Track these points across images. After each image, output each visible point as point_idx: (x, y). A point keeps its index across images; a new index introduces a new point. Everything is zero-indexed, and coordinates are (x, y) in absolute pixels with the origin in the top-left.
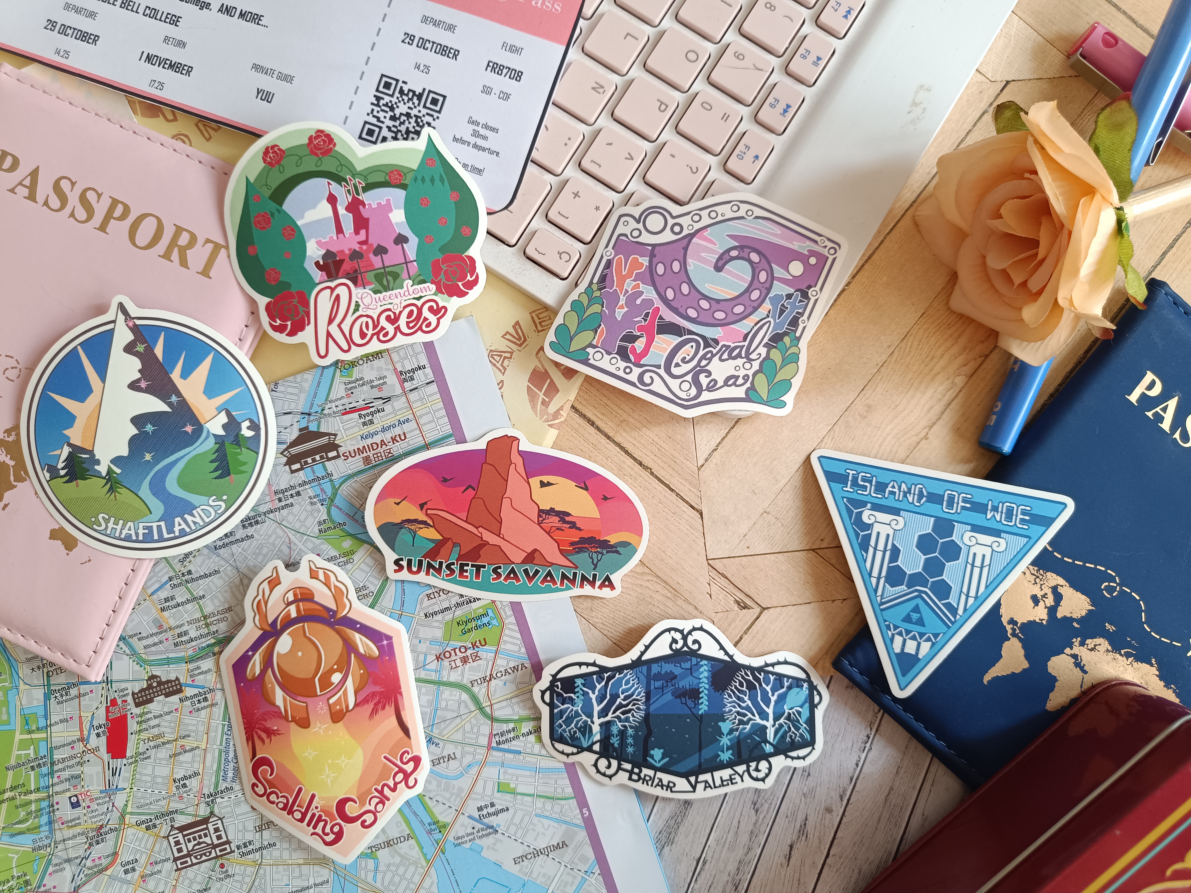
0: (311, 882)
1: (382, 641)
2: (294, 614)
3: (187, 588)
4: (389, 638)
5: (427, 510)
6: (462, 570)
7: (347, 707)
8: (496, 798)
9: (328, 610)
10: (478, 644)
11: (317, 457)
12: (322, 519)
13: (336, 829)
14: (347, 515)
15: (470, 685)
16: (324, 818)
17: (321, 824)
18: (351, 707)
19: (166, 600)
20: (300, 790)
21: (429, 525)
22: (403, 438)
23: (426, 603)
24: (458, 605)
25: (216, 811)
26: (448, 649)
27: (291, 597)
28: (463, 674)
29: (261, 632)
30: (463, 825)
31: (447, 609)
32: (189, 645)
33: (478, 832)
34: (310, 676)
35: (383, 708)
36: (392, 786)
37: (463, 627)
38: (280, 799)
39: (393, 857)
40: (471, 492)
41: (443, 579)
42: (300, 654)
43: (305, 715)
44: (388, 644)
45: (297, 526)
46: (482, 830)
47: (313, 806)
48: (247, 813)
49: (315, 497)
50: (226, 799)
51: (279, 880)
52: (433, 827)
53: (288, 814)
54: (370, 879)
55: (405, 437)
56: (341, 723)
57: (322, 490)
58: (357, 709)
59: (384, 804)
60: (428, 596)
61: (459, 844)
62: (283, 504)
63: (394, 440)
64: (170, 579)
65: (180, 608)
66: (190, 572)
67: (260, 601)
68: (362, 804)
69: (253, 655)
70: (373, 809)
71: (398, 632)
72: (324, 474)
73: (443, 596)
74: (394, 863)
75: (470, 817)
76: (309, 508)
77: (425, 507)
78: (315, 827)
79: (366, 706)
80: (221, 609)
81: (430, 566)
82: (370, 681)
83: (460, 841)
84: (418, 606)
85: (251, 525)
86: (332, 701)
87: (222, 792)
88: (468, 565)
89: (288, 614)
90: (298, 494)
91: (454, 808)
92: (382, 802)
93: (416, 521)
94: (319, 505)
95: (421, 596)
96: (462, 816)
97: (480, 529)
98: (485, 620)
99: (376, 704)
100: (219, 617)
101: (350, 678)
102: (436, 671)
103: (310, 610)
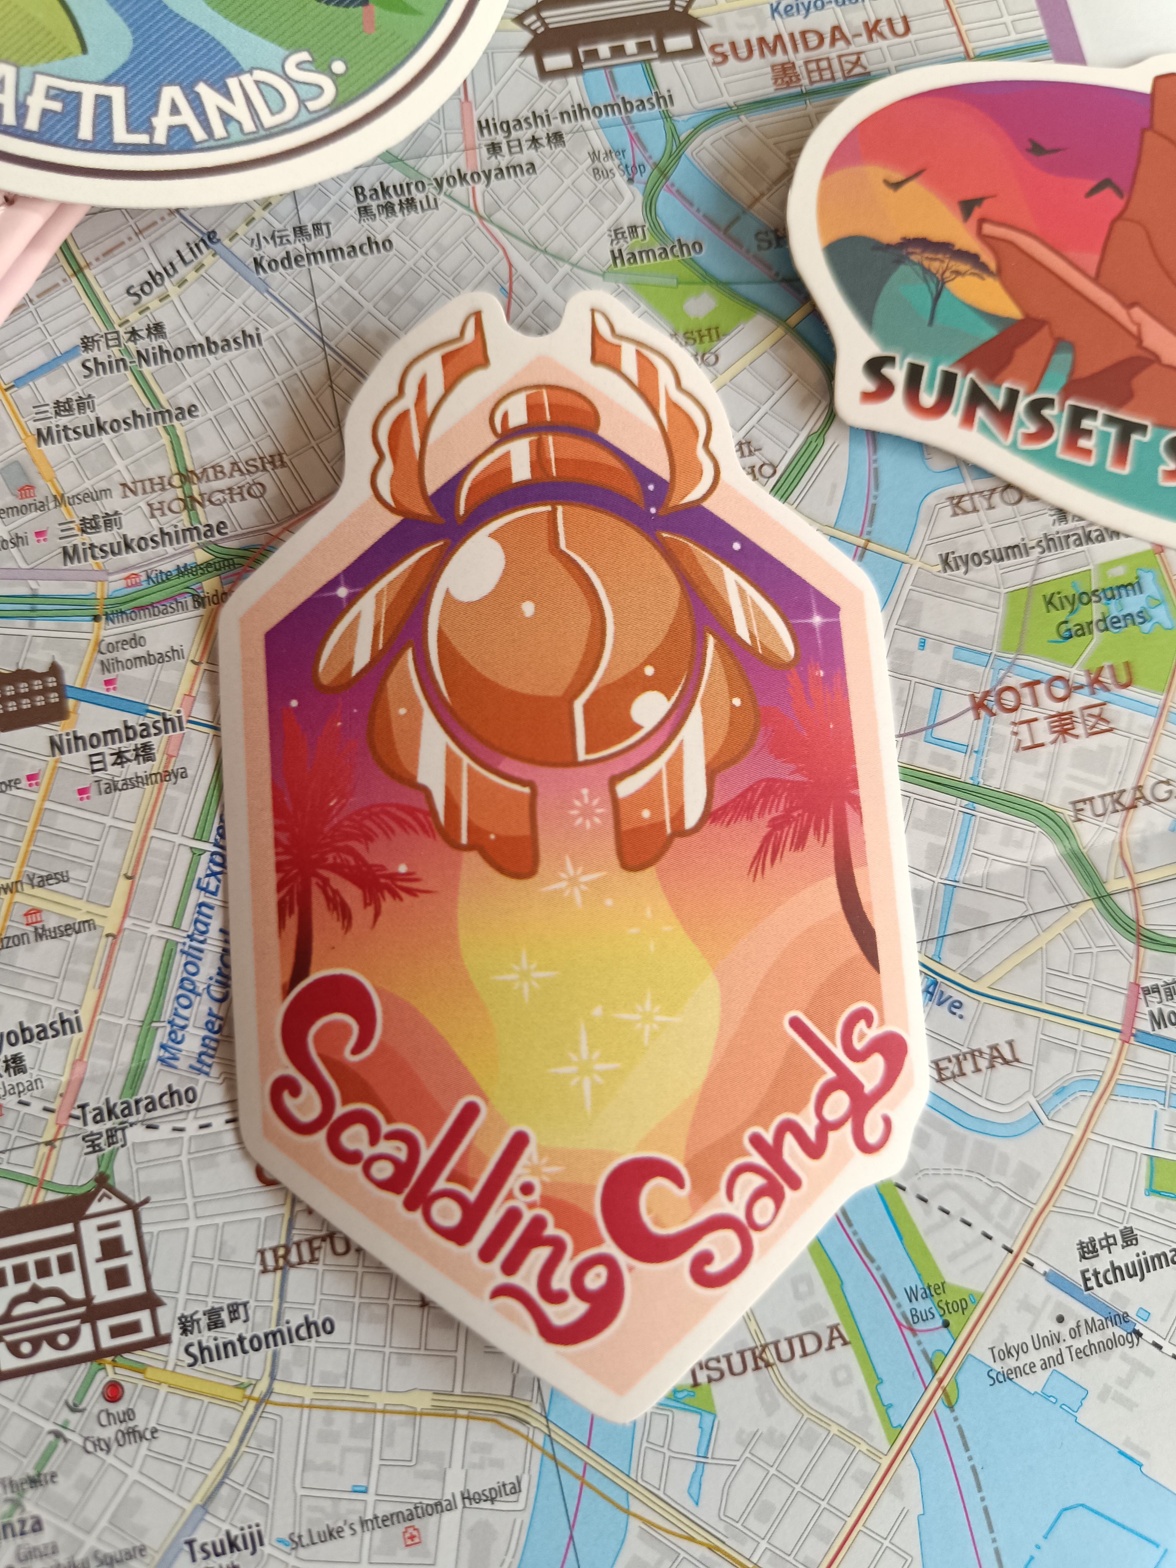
0: (454, 1487)
1: (809, 614)
2: (521, 472)
3: (141, 379)
4: (830, 609)
5: (982, 221)
6: (1076, 431)
7: (679, 816)
8: (1140, 1214)
9: (642, 474)
10: (1106, 677)
11: (631, 45)
12: (625, 224)
13: (595, 1279)
14: (709, 220)
15: (1068, 814)
16: (551, 1230)
17: (539, 1255)
18: (691, 818)
19: (62, 407)
20: (470, 1112)
21: (984, 268)
22: (900, 28)
23: (947, 523)
24: (1049, 543)
25: (120, 1176)
26: (1013, 681)
27: (518, 414)
28: (1050, 775)
29: (394, 520)
30: (1025, 1305)
31: (1014, 550)
32: (113, 562)
33: (1075, 1333)
34: (557, 691)
35: (800, 843)
36: (811, 1131)
37: (1062, 615)
38: (385, 1147)
39: (771, 1409)
40: (1109, 199)
41: (1014, 447)
42: (528, 608)
43: (526, 831)
44: (825, 627)
45: (542, 230)
46: (1091, 1327)
47: (513, 1182)
48: (239, 1194)
49: (609, 154)
50: (165, 1131)
51: (328, 1467)
52: (923, 1305)
53: (410, 1205)
54: (678, 1491)
55: (908, 30)
56: (650, 873)
57: (635, 138)
58: (712, 830)
59: (779, 1199)
60: (956, 502)
61: (1007, 1377)
62: (504, 160)
63: (872, 30)
64: (87, 343)
65: (105, 438)
66: (157, 329)
67: (404, 415)
68: (704, 1192)
69: (353, 599)
70: (741, 1215)
71: (858, 596)
72: (645, 92)
73: (1002, 510)
74: (772, 1432)
75: (1054, 1278)
76: (587, 183)
77: (977, 213)
78: (511, 1266)
79: (742, 826)
80: (249, 453)
81: (977, 397)
82: (760, 740)
83: (1011, 1363)
84: (921, 529)
85: (388, 208)
86: (626, 788)
87: (151, 1105)
88: (1093, 414)
89: (504, 468)
90: (557, 138)
91: (1000, 1239)
92: (773, 1192)
93: (944, 248)
94: (620, 180)
95: (931, 500)
96: (1025, 1269)
97: (1137, 312)
98: (1132, 603)
99: (776, 825)
100: (237, 480)
101: (696, 718)
102: (965, 749)
103: (580, 463)
